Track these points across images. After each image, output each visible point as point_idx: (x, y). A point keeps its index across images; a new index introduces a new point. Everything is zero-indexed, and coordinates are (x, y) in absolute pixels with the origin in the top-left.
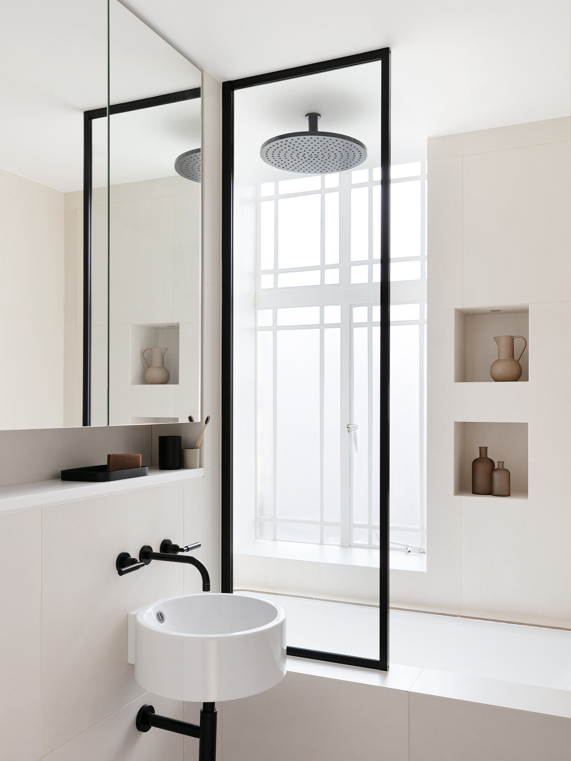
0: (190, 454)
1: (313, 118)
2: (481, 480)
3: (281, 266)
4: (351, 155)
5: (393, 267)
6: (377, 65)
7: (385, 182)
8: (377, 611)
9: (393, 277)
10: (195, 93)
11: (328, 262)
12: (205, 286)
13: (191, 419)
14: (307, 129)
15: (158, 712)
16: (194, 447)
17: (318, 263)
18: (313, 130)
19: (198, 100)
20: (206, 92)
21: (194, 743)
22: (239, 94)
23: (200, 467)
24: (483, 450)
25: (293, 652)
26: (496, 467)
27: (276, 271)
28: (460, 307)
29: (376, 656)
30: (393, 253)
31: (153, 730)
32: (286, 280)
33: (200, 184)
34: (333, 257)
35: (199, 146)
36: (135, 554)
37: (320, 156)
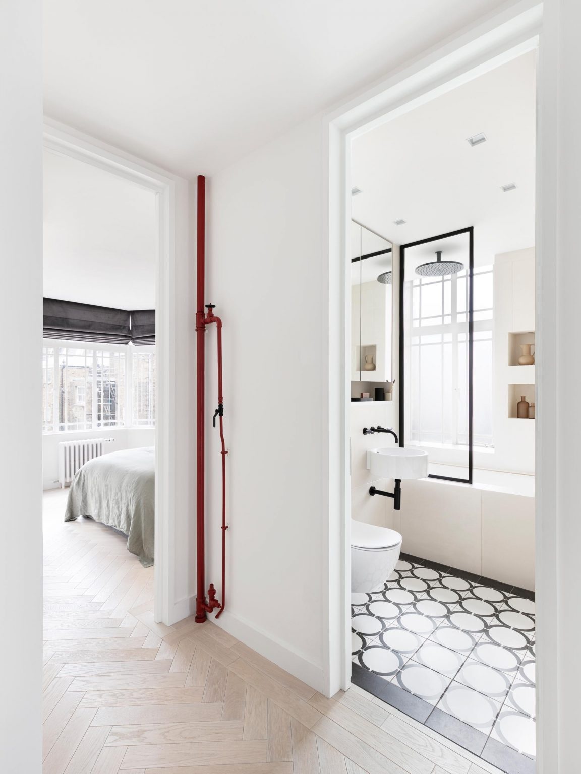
0: (387, 395)
1: (439, 254)
2: (522, 411)
3: (422, 317)
4: (457, 268)
5: (475, 315)
6: (468, 234)
7: (471, 275)
8: (468, 469)
9: (475, 319)
10: (389, 251)
11: (446, 313)
12: (393, 329)
13: (387, 381)
14: (436, 260)
15: (377, 489)
16: (389, 392)
17: (441, 314)
18: (439, 260)
19: (391, 253)
20: (394, 250)
21: (392, 500)
22: (406, 250)
23: (391, 400)
24: (523, 398)
25: (430, 476)
26: (530, 405)
27: (420, 319)
28: (511, 331)
29: (467, 478)
30: (475, 308)
31: (376, 495)
32: (425, 323)
33: (391, 285)
34: (448, 310)
35: (391, 270)
36: (369, 428)
37: (442, 269)
